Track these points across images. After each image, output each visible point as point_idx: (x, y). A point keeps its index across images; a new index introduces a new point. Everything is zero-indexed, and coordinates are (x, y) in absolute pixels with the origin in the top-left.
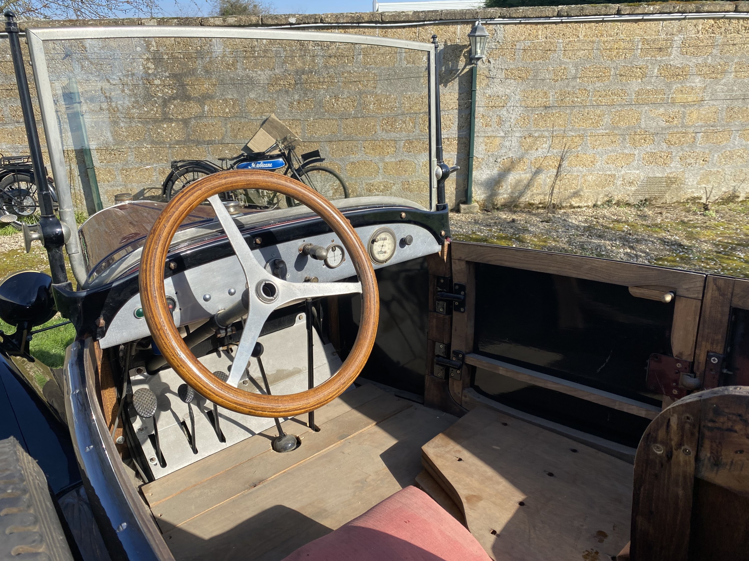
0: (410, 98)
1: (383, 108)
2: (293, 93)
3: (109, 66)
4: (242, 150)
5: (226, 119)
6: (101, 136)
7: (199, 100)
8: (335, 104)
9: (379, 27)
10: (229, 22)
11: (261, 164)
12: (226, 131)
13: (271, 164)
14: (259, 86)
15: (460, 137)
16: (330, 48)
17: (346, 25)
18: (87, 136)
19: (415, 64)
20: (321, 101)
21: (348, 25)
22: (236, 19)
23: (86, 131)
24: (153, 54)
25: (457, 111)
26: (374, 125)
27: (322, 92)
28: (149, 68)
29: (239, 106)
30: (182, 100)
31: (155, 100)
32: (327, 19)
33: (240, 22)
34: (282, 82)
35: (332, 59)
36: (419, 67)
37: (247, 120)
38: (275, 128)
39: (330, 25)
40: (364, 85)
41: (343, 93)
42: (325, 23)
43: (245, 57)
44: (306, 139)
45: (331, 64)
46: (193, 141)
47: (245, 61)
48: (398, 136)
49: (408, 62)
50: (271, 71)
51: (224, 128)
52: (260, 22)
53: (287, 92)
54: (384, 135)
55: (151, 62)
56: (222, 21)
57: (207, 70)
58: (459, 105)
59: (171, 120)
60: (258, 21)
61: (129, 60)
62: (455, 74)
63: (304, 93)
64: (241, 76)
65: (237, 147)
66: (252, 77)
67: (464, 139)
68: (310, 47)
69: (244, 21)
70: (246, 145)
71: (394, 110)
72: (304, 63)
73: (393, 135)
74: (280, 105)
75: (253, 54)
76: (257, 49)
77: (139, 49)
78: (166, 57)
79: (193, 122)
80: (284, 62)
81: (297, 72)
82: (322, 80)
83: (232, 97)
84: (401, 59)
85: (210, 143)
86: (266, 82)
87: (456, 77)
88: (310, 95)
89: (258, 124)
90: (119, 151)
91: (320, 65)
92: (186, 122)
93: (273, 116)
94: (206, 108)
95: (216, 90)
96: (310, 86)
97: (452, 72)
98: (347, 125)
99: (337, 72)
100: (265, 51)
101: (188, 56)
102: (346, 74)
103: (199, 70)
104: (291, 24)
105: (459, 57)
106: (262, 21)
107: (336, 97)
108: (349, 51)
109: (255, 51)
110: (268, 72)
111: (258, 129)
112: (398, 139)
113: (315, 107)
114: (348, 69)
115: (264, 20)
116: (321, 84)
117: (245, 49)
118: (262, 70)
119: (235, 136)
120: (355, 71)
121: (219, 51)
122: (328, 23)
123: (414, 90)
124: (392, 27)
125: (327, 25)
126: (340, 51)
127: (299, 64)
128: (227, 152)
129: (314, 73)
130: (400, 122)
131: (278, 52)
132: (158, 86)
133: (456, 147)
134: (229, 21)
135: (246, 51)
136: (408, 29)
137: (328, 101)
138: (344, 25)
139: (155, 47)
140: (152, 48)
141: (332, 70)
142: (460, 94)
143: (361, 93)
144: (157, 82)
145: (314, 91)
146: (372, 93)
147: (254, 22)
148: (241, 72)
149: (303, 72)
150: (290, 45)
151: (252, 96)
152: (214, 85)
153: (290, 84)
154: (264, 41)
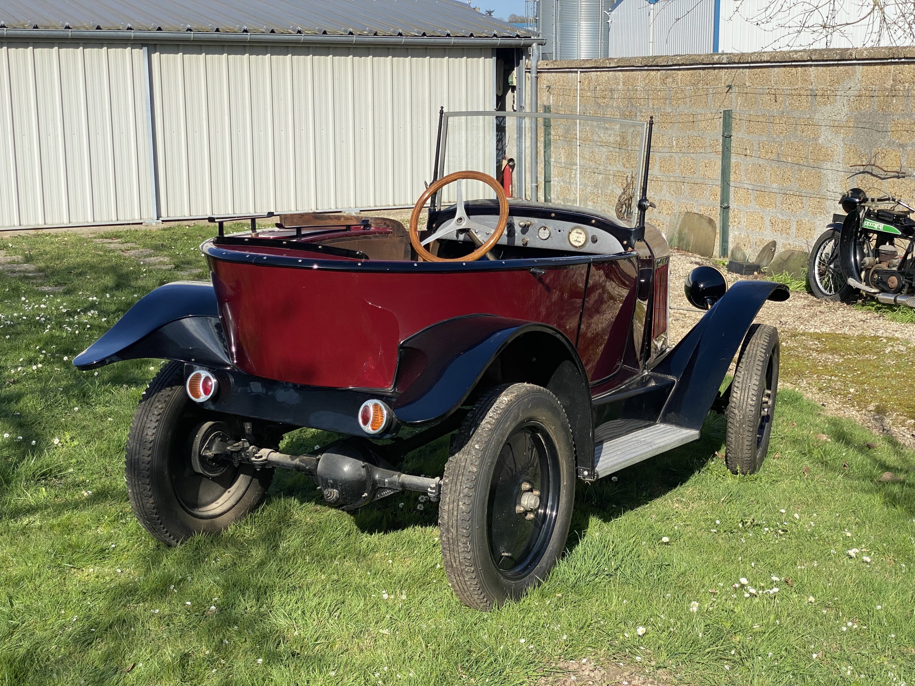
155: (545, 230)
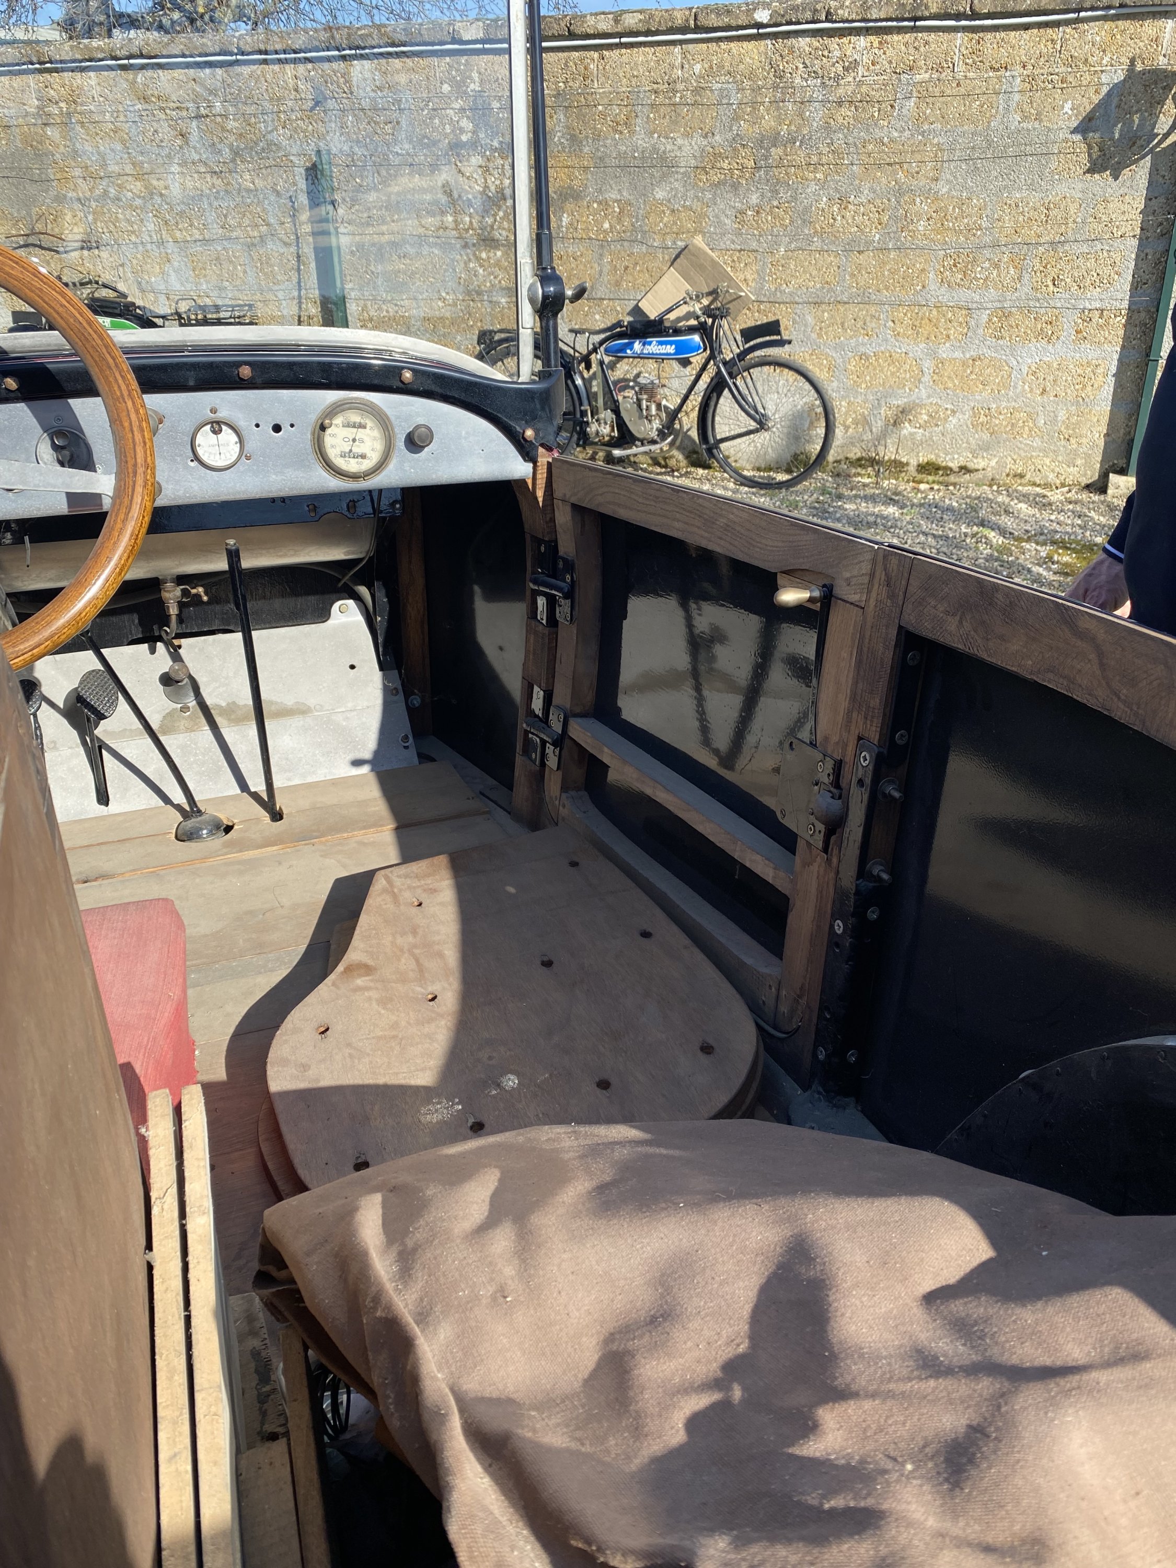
0: (1017, 206)
1: (949, 229)
2: (748, 189)
3: (389, 125)
4: (628, 314)
5: (603, 244)
6: (366, 272)
8: (839, 218)
9: (965, 29)
10: (626, 24)
11: (654, 346)
12: (601, 272)
13: (673, 347)
14: (677, 172)
15: (1133, 307)
16: (842, 82)
17: (884, 24)
18: (341, 271)
19: (1041, 121)
20: (807, 210)
21: (890, 24)
22: (642, 17)
23: (340, 262)
24: (472, 99)
25: (1135, 242)
26: (923, 270)
27: (813, 187)
28: (462, 131)
29: (631, 216)
31: (469, 200)
32: (840, 12)
33: (648, 22)
34: (725, 165)
35: (844, 111)
36: (1049, 130)
37: (644, 247)
38: (701, 268)
39: (846, 25)
40: (909, 174)
41: (859, 191)
42: (836, 22)
43: (653, 106)
44: (765, 295)
45: (841, 120)
47: (652, 115)
48: (977, 298)
49: (1025, 118)
50: (706, 136)
51: (596, 265)
52: (692, 23)
53: (735, 187)
54: (944, 295)
55: (468, 117)
56: (612, 22)
57: (575, 136)
58: (1142, 229)
59: (495, 244)
60: (687, 20)
61: (426, 112)
62: (1143, 147)
63: (771, 191)
64: (640, 150)
65: (618, 308)
66: (664, 152)
67: (1143, 315)
68: (798, 80)
69: (657, 20)
70: (637, 305)
71: (974, 235)
72: (779, 120)
73: (964, 295)
74: (717, 216)
75: (670, 98)
76: (680, 86)
77: (446, 88)
78: (495, 105)
80: (736, 118)
81: (760, 142)
82: (814, 159)
83: (619, 197)
84: (1007, 109)
86: (693, 163)
87: (1144, 157)
88: (784, 195)
89: (667, 257)
90: (396, 305)
91: (815, 124)
93: (699, 241)
95: (588, 179)
96: (787, 174)
97: (1134, 143)
98: (859, 267)
99: (851, 140)
100: (697, 91)
102: (870, 147)
103: (559, 134)
104: (759, 25)
105: (1161, 103)
106: (696, 19)
107: (843, 201)
108: (886, 91)
109: (675, 91)
110: (698, 141)
111: (665, 268)
112: (974, 306)
113: (792, 222)
114: (878, 134)
115: (700, 17)
116: (812, 168)
117: (655, 86)
118: (687, 135)
119: (618, 284)
120: (892, 140)
121: (601, 91)
122: (843, 21)
123: (1032, 187)
124: (996, 28)
125: (841, 25)
126: (864, 89)
127: (768, 121)
128: (597, 317)
129: (798, 143)
130: (987, 265)
131: (725, 93)
133: (1121, 332)
134: (627, 22)
135: (656, 92)
136: (1035, 31)
137: (823, 210)
138: (879, 24)
139: (477, 84)
140: (472, 86)
141: (841, 136)
142: (1148, 199)
143: (900, 192)
145: (795, 186)
146: (927, 194)
147: (680, 21)
148: (641, 140)
149: (775, 140)
150: (752, 76)
151: (660, 194)
152: (586, 169)
153: (743, 168)
154: (698, 68)
155: (215, 432)
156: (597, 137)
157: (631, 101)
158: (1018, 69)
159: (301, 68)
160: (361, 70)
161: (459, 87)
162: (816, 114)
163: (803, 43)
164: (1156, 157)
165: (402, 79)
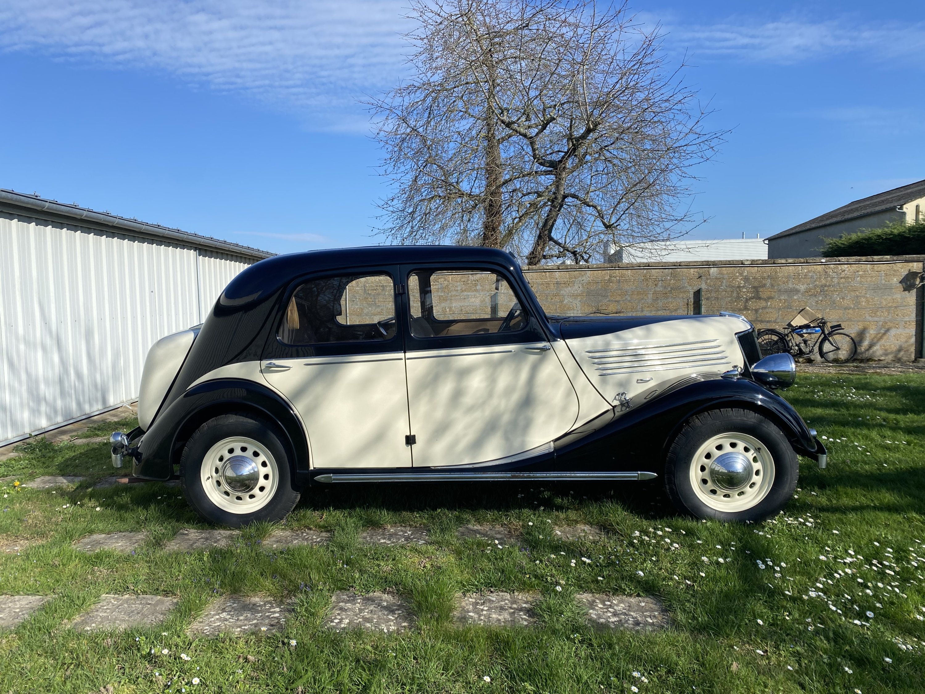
0: (886, 299)
1: (870, 304)
2: (819, 296)
3: (720, 282)
5: (779, 309)
7: (765, 300)
8: (843, 302)
9: (870, 264)
12: (778, 316)
13: (814, 331)
14: (800, 293)
15: (917, 320)
16: (841, 274)
19: (889, 282)
20: (834, 301)
21: (853, 263)
26: (865, 314)
27: (836, 296)
29: (787, 302)
30: (757, 299)
32: (841, 260)
33: (794, 261)
34: (813, 291)
35: (842, 280)
36: (891, 284)
37: (791, 310)
38: (809, 314)
39: (843, 263)
40: (859, 293)
41: (847, 296)
43: (794, 278)
45: (842, 282)
46: (759, 321)
47: (793, 280)
49: (886, 281)
50: (808, 285)
51: (777, 314)
53: (815, 296)
54: (870, 319)
56: (785, 261)
57: (772, 285)
58: (916, 304)
59: (748, 310)
60: (804, 261)
61: (731, 279)
63: (825, 297)
64: (790, 288)
65: (783, 325)
66: (797, 288)
67: (919, 322)
68: (830, 273)
69: (797, 261)
70: (790, 323)
71: (876, 306)
72: (827, 282)
73: (876, 319)
74: (811, 302)
75: (798, 277)
76: (800, 274)
77: (737, 274)
78: (751, 278)
79: (760, 311)
80: (815, 281)
81: (822, 286)
82: (836, 290)
83: (784, 298)
84: (881, 280)
85: (768, 322)
86: (804, 291)
87: (914, 288)
88: (829, 297)
89: (798, 312)
91: (835, 283)
92: (756, 311)
93: (807, 308)
94: (769, 303)
95: (776, 294)
96: (829, 293)
97: (912, 286)
98: (848, 313)
99: (845, 286)
100: (805, 275)
101: (764, 278)
102: (849, 287)
103: (768, 284)
104: (822, 262)
105: (915, 278)
107: (843, 298)
108: (852, 276)
110: (806, 286)
111: (797, 314)
112: (878, 321)
113: (830, 303)
114: (851, 284)
115: (807, 260)
116: (835, 292)
118: (802, 285)
119: (783, 318)
120: (855, 286)
121: (780, 275)
123: (888, 295)
125: (841, 263)
126: (846, 275)
127: (824, 282)
129: (831, 286)
130: (880, 312)
131: (812, 276)
132: (744, 292)
133: (914, 326)
134: (789, 261)
136: (886, 265)
137: (838, 301)
141: (842, 285)
142: (917, 297)
143: (857, 297)
144: (744, 290)
145: (831, 295)
146: (864, 297)
147: (802, 261)
148: (790, 286)
149: (826, 286)
150: (819, 272)
151: (795, 298)
152: (775, 292)
153: (817, 292)
154: (806, 271)
156: (779, 285)
157: (788, 277)
158: (883, 272)
159: (696, 270)
160: (713, 271)
161: (741, 274)
162: (835, 280)
163: (832, 266)
164: (917, 289)
165: (725, 272)
